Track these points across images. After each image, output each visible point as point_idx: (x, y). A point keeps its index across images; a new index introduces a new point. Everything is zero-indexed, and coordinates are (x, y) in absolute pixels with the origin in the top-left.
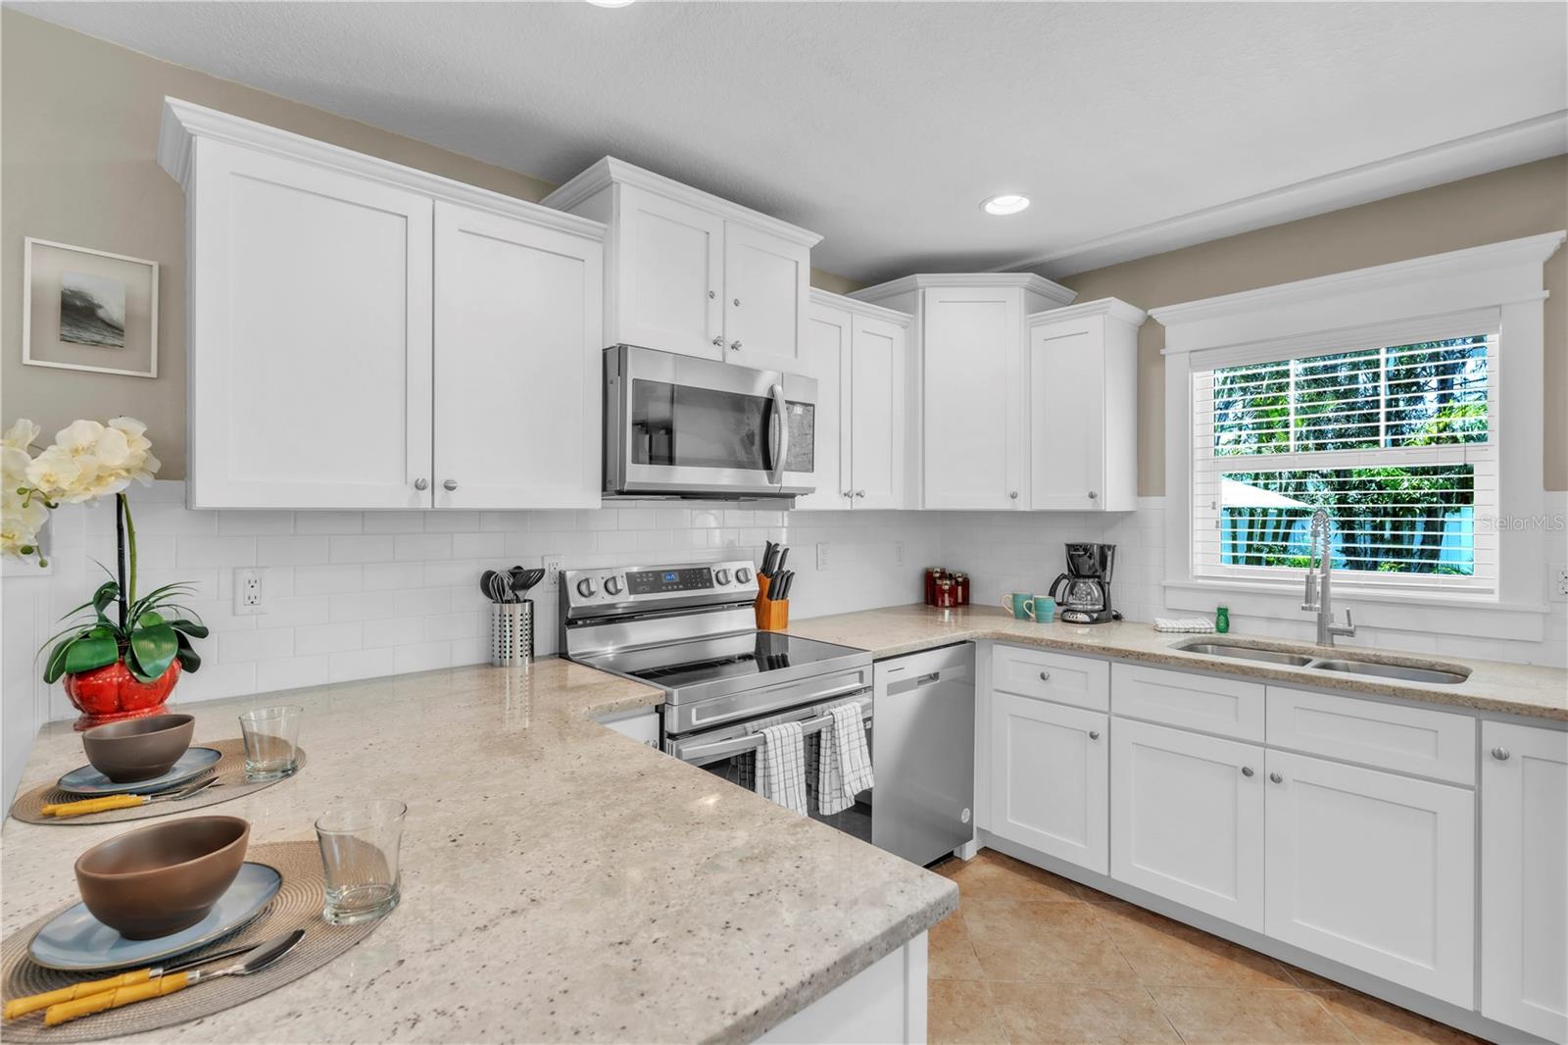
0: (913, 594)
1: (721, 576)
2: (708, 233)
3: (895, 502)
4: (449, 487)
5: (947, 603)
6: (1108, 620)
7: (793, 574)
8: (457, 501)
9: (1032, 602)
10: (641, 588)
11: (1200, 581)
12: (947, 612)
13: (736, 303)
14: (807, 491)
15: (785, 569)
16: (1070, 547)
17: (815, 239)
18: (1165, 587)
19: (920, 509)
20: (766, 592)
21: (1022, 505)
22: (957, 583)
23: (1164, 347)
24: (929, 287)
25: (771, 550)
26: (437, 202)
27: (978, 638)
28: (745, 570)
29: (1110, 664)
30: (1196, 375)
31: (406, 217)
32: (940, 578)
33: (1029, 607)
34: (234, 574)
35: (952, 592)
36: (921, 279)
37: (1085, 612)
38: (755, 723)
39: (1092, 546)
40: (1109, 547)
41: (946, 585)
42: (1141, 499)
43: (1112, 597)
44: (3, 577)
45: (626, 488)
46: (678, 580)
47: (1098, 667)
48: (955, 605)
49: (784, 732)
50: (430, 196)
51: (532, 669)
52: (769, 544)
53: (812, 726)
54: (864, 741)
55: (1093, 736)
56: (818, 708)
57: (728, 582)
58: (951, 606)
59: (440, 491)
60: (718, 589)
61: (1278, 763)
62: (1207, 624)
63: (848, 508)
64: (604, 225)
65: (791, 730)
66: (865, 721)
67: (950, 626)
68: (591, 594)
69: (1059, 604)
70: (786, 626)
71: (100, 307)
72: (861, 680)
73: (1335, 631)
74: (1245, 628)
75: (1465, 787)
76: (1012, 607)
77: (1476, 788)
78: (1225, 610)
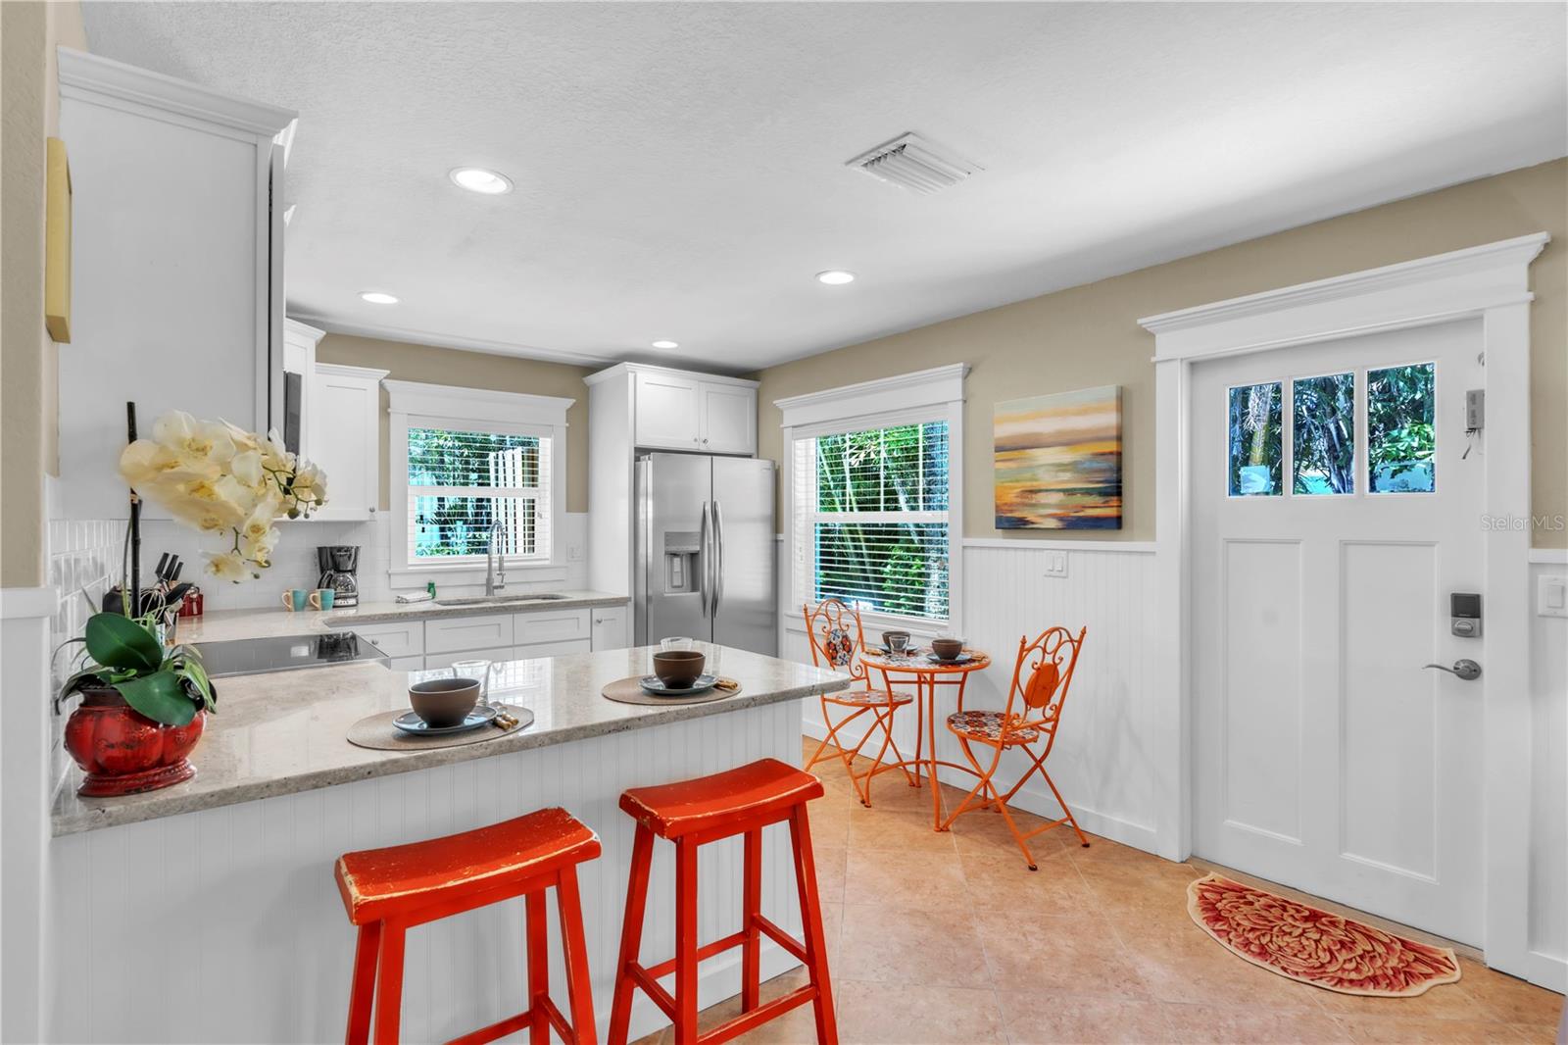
11: (413, 568)
18: (391, 574)
23: (389, 407)
29: (424, 623)
73: (496, 587)
74: (443, 595)
75: (587, 639)
76: (292, 602)
77: (591, 639)
78: (433, 584)
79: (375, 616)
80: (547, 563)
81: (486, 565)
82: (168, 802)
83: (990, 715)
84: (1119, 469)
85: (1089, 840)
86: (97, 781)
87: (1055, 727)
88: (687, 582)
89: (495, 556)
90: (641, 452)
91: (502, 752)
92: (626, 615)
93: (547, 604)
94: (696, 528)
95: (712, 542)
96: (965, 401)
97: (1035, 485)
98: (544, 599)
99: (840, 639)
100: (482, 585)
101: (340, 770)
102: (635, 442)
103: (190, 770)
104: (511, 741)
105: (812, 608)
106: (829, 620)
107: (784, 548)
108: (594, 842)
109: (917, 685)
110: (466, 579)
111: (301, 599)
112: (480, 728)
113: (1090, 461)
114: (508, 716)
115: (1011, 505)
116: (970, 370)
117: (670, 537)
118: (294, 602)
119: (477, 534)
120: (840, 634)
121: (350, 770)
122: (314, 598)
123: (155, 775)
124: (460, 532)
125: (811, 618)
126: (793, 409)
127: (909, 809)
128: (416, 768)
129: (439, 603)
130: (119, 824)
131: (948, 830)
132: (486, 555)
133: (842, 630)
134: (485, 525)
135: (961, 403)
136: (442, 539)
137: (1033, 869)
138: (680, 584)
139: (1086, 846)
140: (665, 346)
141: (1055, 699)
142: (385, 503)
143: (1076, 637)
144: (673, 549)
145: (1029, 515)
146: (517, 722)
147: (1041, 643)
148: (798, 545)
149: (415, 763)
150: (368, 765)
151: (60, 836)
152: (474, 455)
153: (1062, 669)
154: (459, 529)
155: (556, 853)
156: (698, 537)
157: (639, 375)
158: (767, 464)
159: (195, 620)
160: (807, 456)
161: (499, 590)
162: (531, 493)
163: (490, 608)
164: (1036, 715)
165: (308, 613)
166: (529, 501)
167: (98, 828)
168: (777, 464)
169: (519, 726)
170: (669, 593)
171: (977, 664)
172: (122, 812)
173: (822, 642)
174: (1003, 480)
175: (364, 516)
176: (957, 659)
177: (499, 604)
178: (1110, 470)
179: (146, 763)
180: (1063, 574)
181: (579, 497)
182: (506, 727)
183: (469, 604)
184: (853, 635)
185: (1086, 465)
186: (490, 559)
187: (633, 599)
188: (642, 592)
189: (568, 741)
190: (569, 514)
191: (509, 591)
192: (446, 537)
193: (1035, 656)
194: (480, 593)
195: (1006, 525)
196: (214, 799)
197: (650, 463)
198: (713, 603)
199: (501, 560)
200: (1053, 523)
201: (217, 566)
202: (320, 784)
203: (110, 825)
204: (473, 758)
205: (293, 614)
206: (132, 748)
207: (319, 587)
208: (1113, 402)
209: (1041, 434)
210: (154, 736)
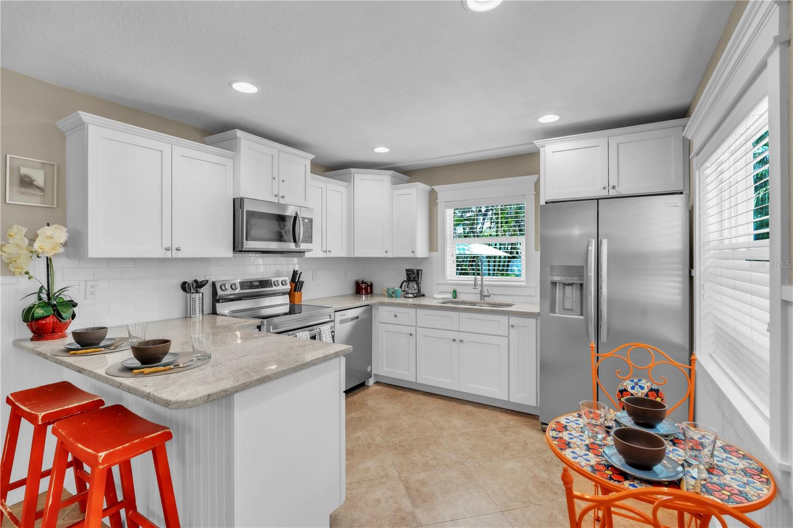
0: (351, 289)
1: (276, 283)
2: (272, 156)
3: (343, 254)
4: (178, 249)
5: (364, 293)
6: (420, 296)
7: (304, 282)
8: (180, 255)
9: (393, 290)
10: (245, 288)
11: (449, 281)
12: (364, 296)
13: (283, 181)
14: (309, 250)
15: (300, 280)
16: (407, 270)
17: (312, 157)
18: (438, 284)
19: (353, 256)
20: (293, 289)
21: (390, 255)
22: (368, 285)
23: (437, 200)
24: (356, 173)
25: (295, 273)
26: (173, 146)
27: (374, 304)
28: (285, 281)
30: (447, 210)
31: (162, 151)
32: (361, 283)
33: (393, 293)
34: (86, 283)
35: (366, 289)
36: (353, 170)
37: (412, 294)
38: (292, 332)
39: (414, 270)
40: (420, 270)
41: (364, 286)
42: (431, 253)
43: (421, 289)
44: (2, 284)
45: (243, 250)
46: (259, 284)
47: (412, 311)
48: (367, 293)
49: (303, 335)
50: (170, 144)
51: (203, 319)
52: (294, 270)
53: (313, 333)
54: (331, 338)
55: (411, 335)
56: (315, 327)
57: (278, 285)
58: (365, 294)
59: (174, 251)
60: (274, 288)
61: (463, 336)
62: (450, 296)
63: (325, 256)
64: (234, 153)
65: (305, 334)
66: (332, 332)
67: (364, 300)
68: (226, 289)
69: (403, 291)
70: (301, 302)
71: (35, 180)
72: (330, 318)
73: (485, 296)
74: (461, 297)
75: (506, 337)
76: (387, 293)
78: (456, 291)
79: (395, 303)
88: (576, 307)
100: (479, 294)
102: (545, 198)
138: (571, 307)
142: (436, 248)
157: (547, 148)
170: (557, 314)
177: (450, 306)
190: (536, 252)
194: (477, 299)
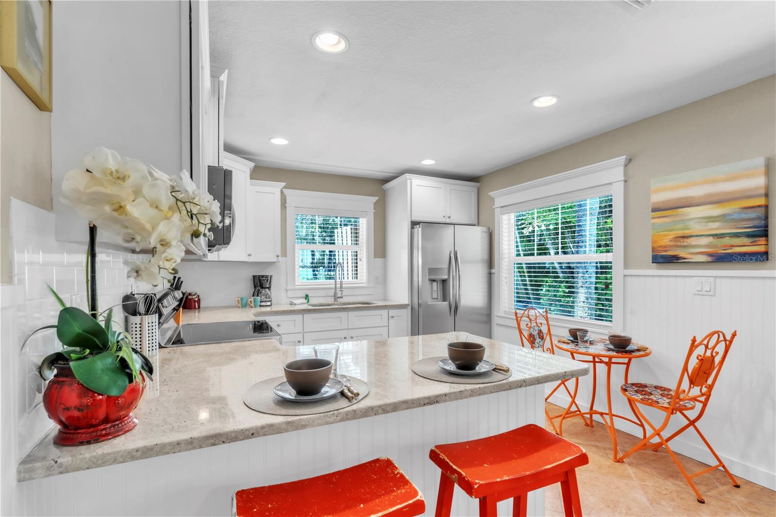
9: (252, 300)
11: (297, 287)
18: (287, 290)
23: (286, 203)
29: (303, 315)
61: (352, 333)
73: (339, 298)
74: (313, 301)
75: (386, 326)
76: (240, 303)
77: (388, 326)
78: (308, 295)
79: (279, 311)
80: (364, 285)
81: (334, 286)
82: (104, 455)
83: (651, 387)
84: (766, 218)
85: (739, 482)
86: (65, 433)
87: (707, 400)
88: (440, 296)
89: (338, 281)
90: (414, 224)
91: (348, 419)
92: (406, 314)
93: (365, 307)
94: (446, 266)
95: (454, 274)
96: (625, 181)
97: (687, 232)
98: (363, 304)
99: (537, 332)
100: (332, 296)
101: (231, 432)
102: (411, 218)
103: (134, 423)
104: (355, 411)
105: (519, 313)
106: (530, 320)
107: (495, 278)
108: (420, 499)
109: (592, 364)
110: (323, 293)
111: (244, 302)
112: (333, 398)
113: (739, 213)
114: (352, 388)
115: (666, 247)
116: (630, 160)
117: (432, 271)
118: (241, 303)
119: (329, 273)
120: (537, 328)
121: (239, 432)
122: (251, 302)
123: (103, 429)
124: (322, 271)
125: (519, 319)
126: (500, 197)
127: (589, 443)
128: (286, 431)
129: (310, 305)
130: (68, 472)
131: (623, 462)
132: (334, 281)
133: (537, 326)
134: (333, 269)
135: (623, 183)
136: (314, 276)
137: (702, 502)
138: (436, 297)
139: (738, 486)
140: (428, 163)
141: (710, 381)
142: (284, 253)
143: (728, 338)
144: (433, 277)
145: (681, 253)
146: (358, 394)
147: (705, 342)
148: (504, 275)
149: (286, 428)
150: (252, 428)
151: (23, 481)
152: (328, 236)
153: (717, 360)
154: (321, 271)
155: (391, 510)
156: (446, 271)
157: (413, 181)
158: (485, 229)
159: (197, 311)
160: (509, 224)
161: (340, 299)
162: (356, 248)
163: (336, 308)
164: (695, 391)
165: (248, 309)
166: (355, 252)
167: (52, 475)
168: (491, 229)
169: (360, 397)
170: (430, 302)
171: (642, 353)
172: (70, 463)
173: (526, 334)
174: (659, 230)
175: (274, 259)
176: (627, 349)
177: (340, 307)
178: (759, 218)
179: (94, 422)
180: (712, 293)
181: (380, 249)
182: (351, 399)
183: (325, 306)
184: (544, 329)
185: (736, 216)
186: (336, 282)
187: (410, 305)
188: (416, 301)
189: (395, 411)
190: (375, 259)
191: (345, 300)
192: (316, 275)
193: (700, 351)
194: (331, 300)
195: (661, 260)
196: (139, 453)
197: (420, 229)
198: (455, 309)
199: (341, 283)
200: (703, 258)
201: (137, 272)
202: (217, 442)
203: (61, 473)
204: (327, 423)
205: (241, 309)
206: (82, 410)
207: (253, 296)
208: (763, 169)
209: (692, 198)
210: (101, 400)
